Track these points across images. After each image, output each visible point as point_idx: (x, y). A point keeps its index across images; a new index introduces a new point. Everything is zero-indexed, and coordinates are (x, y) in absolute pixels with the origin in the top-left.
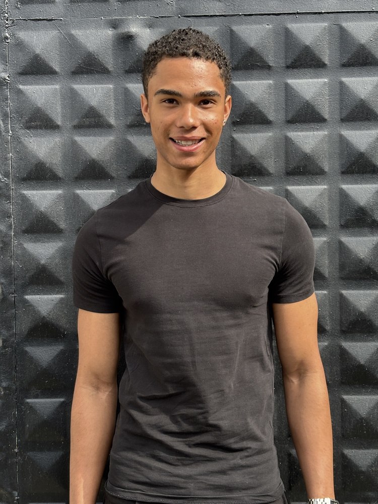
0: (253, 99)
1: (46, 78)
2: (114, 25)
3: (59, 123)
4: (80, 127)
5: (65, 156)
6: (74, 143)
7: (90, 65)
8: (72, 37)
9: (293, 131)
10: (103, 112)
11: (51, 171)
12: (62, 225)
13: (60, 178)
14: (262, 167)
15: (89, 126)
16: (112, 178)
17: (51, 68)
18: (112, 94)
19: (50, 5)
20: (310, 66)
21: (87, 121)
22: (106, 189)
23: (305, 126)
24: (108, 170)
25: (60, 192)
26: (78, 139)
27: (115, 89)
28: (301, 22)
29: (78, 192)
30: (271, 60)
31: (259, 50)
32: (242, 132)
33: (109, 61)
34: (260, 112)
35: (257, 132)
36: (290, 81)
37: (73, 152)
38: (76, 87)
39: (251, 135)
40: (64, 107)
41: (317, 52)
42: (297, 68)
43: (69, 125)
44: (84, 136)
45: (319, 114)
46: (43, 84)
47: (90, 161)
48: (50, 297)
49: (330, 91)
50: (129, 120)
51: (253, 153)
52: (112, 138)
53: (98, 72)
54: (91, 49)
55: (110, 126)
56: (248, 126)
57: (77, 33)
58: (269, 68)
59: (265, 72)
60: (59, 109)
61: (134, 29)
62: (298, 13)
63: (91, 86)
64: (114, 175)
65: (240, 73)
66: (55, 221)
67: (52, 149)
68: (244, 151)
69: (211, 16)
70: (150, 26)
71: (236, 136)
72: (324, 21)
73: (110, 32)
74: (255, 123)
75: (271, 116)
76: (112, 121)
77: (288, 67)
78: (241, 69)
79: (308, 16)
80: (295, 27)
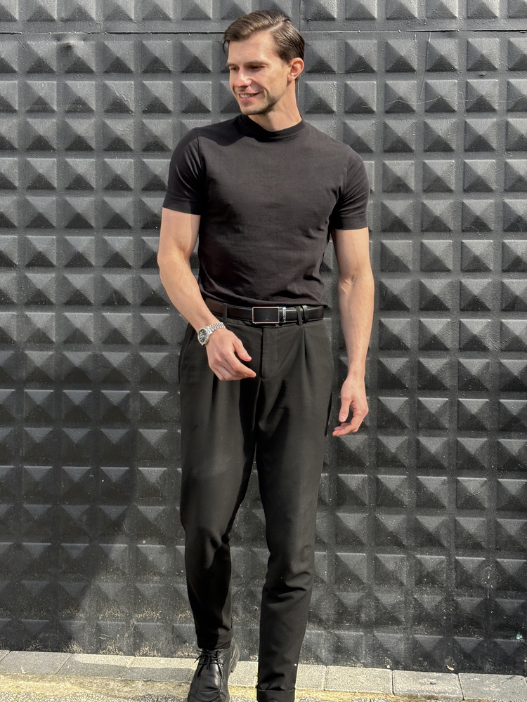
0: (157, 95)
1: (8, 75)
2: (58, 38)
3: (17, 108)
4: (31, 112)
5: (19, 132)
6: (27, 123)
7: (40, 67)
8: (28, 46)
9: (186, 119)
10: (48, 101)
11: (9, 143)
12: (17, 184)
13: (16, 149)
14: (164, 144)
15: (38, 111)
16: (54, 150)
17: (12, 68)
18: (55, 88)
19: (13, 23)
20: (199, 72)
21: (37, 107)
22: (49, 158)
23: (195, 115)
24: (51, 143)
25: (16, 159)
26: (29, 120)
27: (58, 85)
28: (193, 39)
29: (29, 159)
30: (170, 66)
31: (162, 58)
32: (150, 118)
33: (54, 65)
34: (162, 103)
35: (160, 119)
36: (184, 82)
37: (25, 130)
38: (29, 82)
39: (156, 121)
40: (20, 97)
41: (203, 62)
42: (189, 72)
43: (24, 110)
44: (35, 118)
45: (204, 107)
46: (5, 80)
47: (38, 137)
48: (6, 236)
49: (213, 90)
50: (67, 107)
51: (157, 135)
52: (54, 120)
53: (46, 72)
54: (41, 55)
55: (53, 111)
56: (153, 114)
57: (32, 43)
58: (169, 72)
59: (167, 74)
60: (17, 99)
61: (72, 42)
62: (190, 33)
63: (40, 82)
64: (55, 147)
65: (149, 75)
66: (12, 181)
67: (10, 127)
68: (151, 132)
69: (128, 33)
70: (84, 40)
71: (144, 121)
72: (209, 39)
73: (55, 43)
74: (159, 112)
75: (171, 107)
76: (55, 108)
77: (183, 72)
78: (149, 72)
79: (198, 35)
80: (187, 43)
